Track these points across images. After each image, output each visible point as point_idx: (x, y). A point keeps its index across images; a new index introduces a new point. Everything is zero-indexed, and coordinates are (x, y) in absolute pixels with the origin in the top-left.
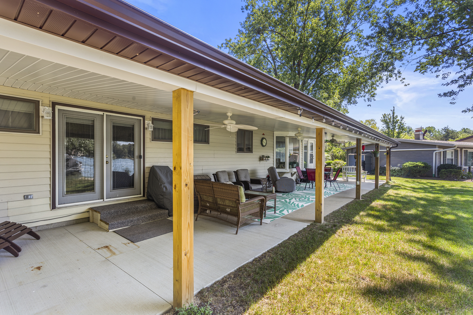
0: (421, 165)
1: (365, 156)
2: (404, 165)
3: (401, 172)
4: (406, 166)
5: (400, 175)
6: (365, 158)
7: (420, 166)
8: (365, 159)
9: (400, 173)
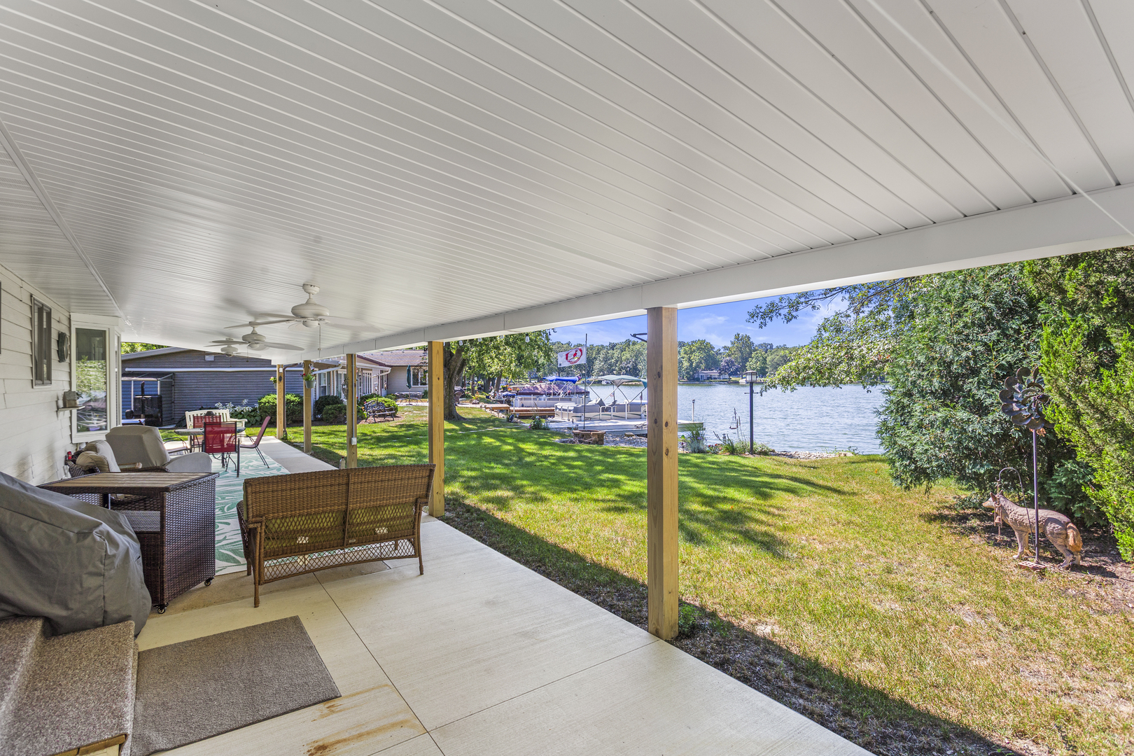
0: (294, 399)
1: (161, 384)
2: (264, 400)
3: (254, 417)
4: (268, 403)
5: (254, 423)
6: (161, 387)
7: (293, 402)
8: (161, 391)
9: (252, 418)
